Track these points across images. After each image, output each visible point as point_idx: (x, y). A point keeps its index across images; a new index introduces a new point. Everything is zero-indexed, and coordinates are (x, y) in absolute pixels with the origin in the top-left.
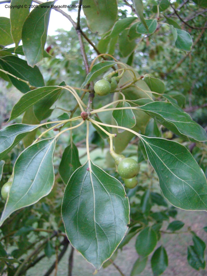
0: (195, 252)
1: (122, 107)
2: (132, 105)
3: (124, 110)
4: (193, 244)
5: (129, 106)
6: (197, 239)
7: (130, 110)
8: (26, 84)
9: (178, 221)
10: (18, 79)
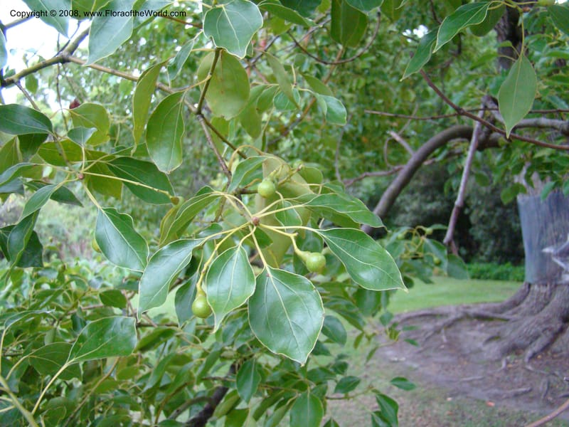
0: (384, 420)
1: (282, 208)
2: (293, 203)
3: (285, 211)
4: (379, 410)
5: (289, 206)
6: (384, 399)
7: (292, 209)
8: (165, 194)
9: (351, 377)
10: (156, 190)
